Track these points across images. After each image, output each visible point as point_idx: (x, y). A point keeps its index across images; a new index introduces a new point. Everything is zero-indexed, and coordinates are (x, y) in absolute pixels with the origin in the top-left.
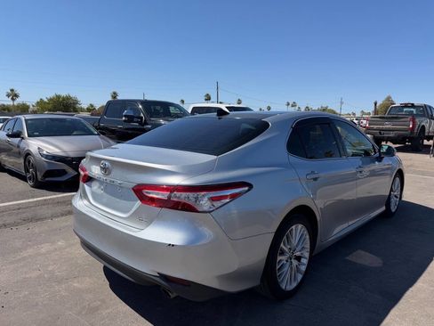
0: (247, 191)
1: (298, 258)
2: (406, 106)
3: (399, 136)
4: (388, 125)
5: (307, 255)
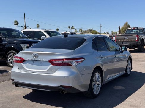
0: (84, 60)
1: (98, 84)
2: (134, 29)
3: (132, 44)
4: (126, 39)
5: (100, 84)
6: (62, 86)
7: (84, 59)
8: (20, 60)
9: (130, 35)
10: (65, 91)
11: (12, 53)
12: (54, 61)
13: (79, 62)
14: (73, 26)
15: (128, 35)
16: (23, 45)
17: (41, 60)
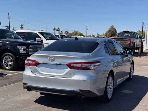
1: (110, 88)
5: (112, 88)
6: (81, 90)
7: (100, 63)
8: (34, 63)
9: (122, 39)
10: (83, 95)
11: (9, 55)
12: (72, 65)
13: (96, 66)
14: (58, 28)
15: (120, 38)
16: (20, 47)
17: (58, 63)
